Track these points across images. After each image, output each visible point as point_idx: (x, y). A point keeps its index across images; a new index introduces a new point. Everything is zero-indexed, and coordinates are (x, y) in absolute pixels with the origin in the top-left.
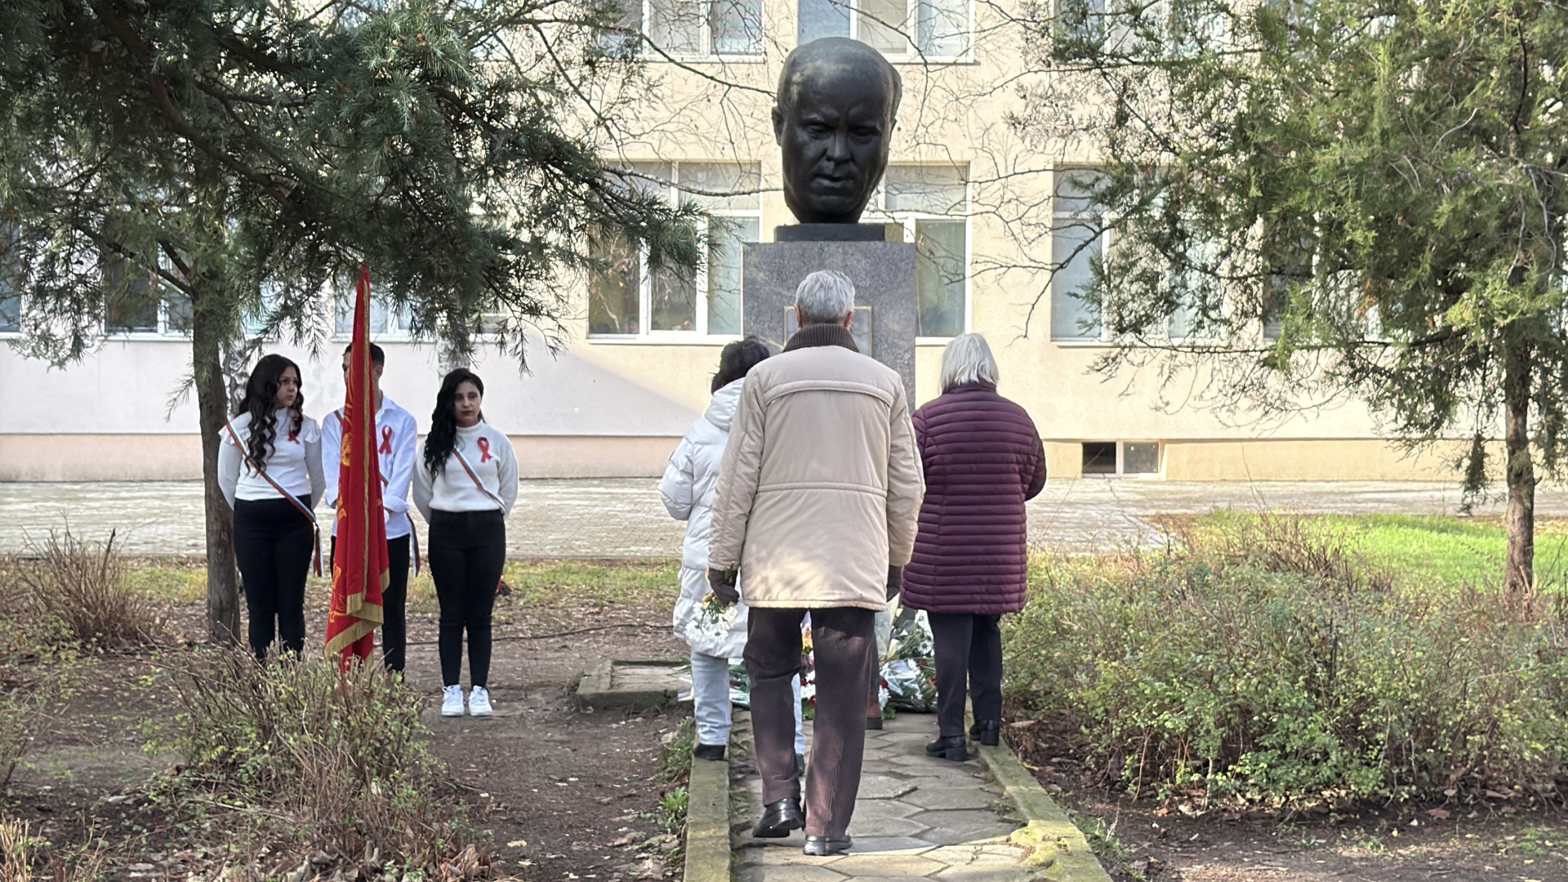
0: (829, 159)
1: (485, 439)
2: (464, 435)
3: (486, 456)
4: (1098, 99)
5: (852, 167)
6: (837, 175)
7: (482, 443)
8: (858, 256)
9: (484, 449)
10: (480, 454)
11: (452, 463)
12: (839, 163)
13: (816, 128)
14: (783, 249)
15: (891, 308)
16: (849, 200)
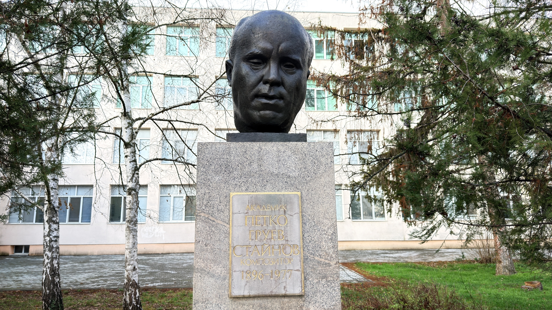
0: (266, 83)
5: (282, 90)
6: (272, 94)
8: (289, 153)
13: (255, 61)
14: (229, 148)
15: (315, 194)
16: (280, 115)
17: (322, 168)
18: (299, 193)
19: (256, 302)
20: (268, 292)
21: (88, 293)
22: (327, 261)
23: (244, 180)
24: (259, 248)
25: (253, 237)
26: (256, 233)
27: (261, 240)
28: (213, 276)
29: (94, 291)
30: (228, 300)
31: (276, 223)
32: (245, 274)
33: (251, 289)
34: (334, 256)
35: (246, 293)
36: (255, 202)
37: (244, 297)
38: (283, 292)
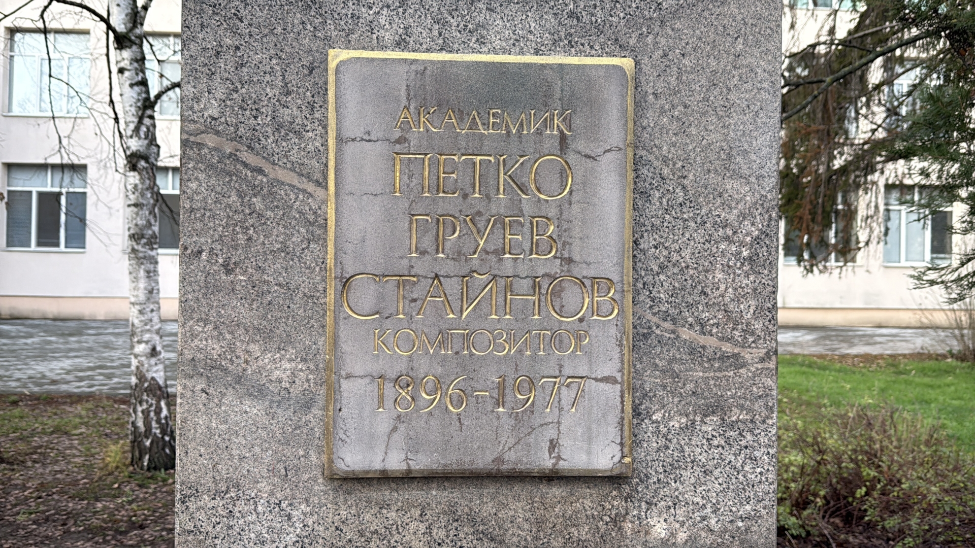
19: (435, 495)
20: (483, 461)
21: (65, 403)
22: (727, 348)
24: (452, 286)
25: (428, 242)
26: (441, 224)
27: (459, 255)
28: (259, 392)
29: (78, 398)
30: (320, 486)
31: (523, 189)
32: (390, 391)
33: (413, 445)
34: (758, 326)
35: (395, 463)
36: (439, 97)
37: (385, 479)
38: (547, 463)
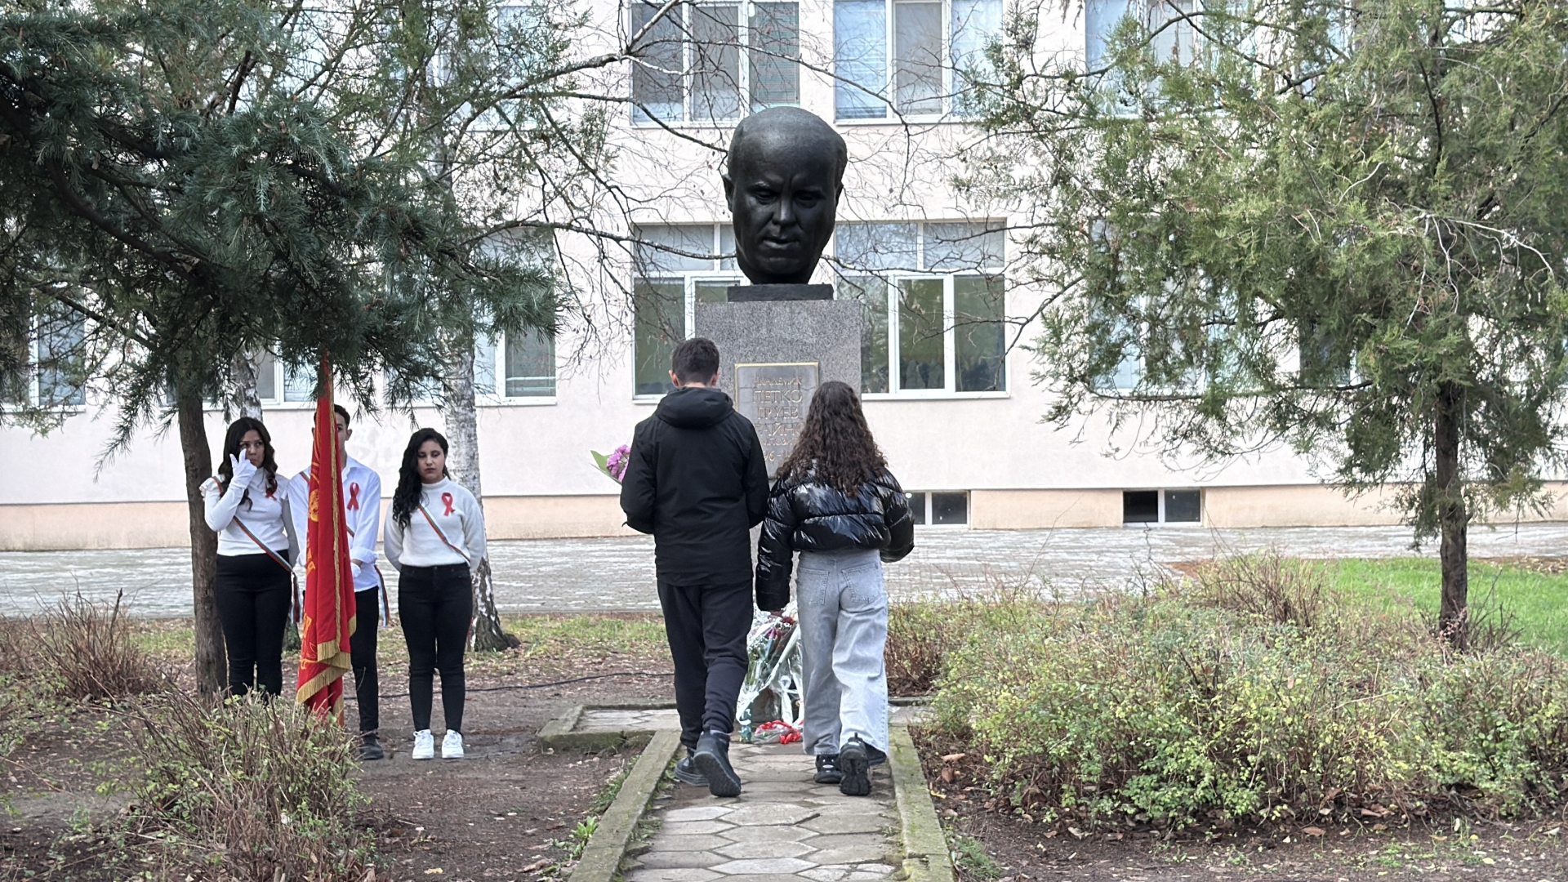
0: (776, 223)
1: (448, 495)
2: (428, 491)
3: (449, 510)
4: (1035, 160)
5: (798, 230)
6: (783, 237)
7: (447, 498)
8: (805, 314)
9: (448, 504)
10: (445, 508)
11: (417, 517)
12: (784, 226)
13: (763, 193)
14: (732, 309)
15: (837, 364)
16: (796, 261)
17: (846, 331)
18: (816, 364)
23: (751, 348)
24: (770, 427)
25: (763, 415)
26: (766, 411)
27: (771, 418)
31: (789, 399)
36: (765, 375)
